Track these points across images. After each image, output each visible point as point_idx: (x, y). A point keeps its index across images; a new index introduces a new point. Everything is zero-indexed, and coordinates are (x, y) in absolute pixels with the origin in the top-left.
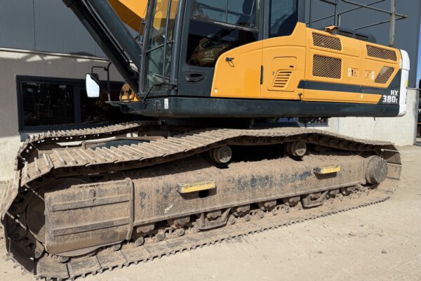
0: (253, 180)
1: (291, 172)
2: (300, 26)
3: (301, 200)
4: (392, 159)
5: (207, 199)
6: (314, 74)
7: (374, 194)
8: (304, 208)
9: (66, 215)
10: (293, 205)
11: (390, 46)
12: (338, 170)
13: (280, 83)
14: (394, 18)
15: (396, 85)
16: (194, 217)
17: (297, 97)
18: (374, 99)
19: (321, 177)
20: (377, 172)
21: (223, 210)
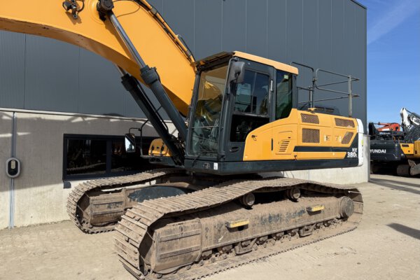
0: (270, 217)
1: (292, 211)
3: (299, 232)
4: (356, 198)
5: (243, 232)
6: (304, 141)
7: (346, 225)
8: (301, 237)
10: (293, 235)
11: (350, 117)
12: (322, 208)
13: (283, 149)
14: (351, 98)
15: (355, 144)
16: (234, 245)
17: (293, 158)
18: (341, 155)
19: (311, 213)
20: (347, 208)
21: (252, 240)
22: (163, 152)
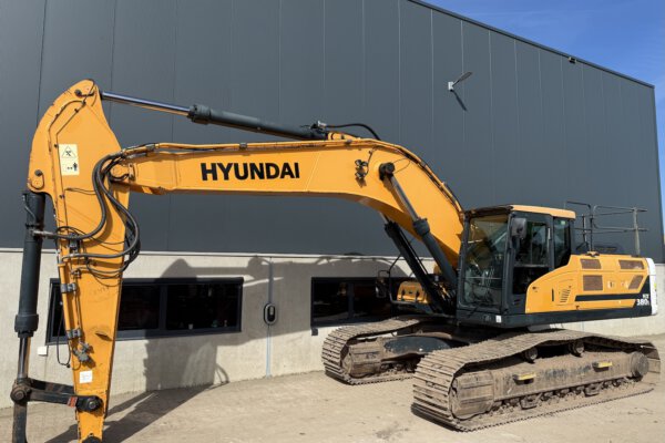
0: (555, 372)
1: (577, 367)
2: (573, 258)
3: (584, 391)
4: (651, 354)
5: (530, 385)
6: (585, 289)
7: (639, 386)
8: (587, 396)
9: (465, 392)
10: (578, 393)
11: (637, 256)
12: (610, 364)
13: (564, 299)
14: (637, 233)
15: (646, 289)
16: (521, 398)
17: (574, 308)
18: (630, 303)
19: (597, 369)
20: (640, 366)
21: (537, 394)
22: (419, 299)
